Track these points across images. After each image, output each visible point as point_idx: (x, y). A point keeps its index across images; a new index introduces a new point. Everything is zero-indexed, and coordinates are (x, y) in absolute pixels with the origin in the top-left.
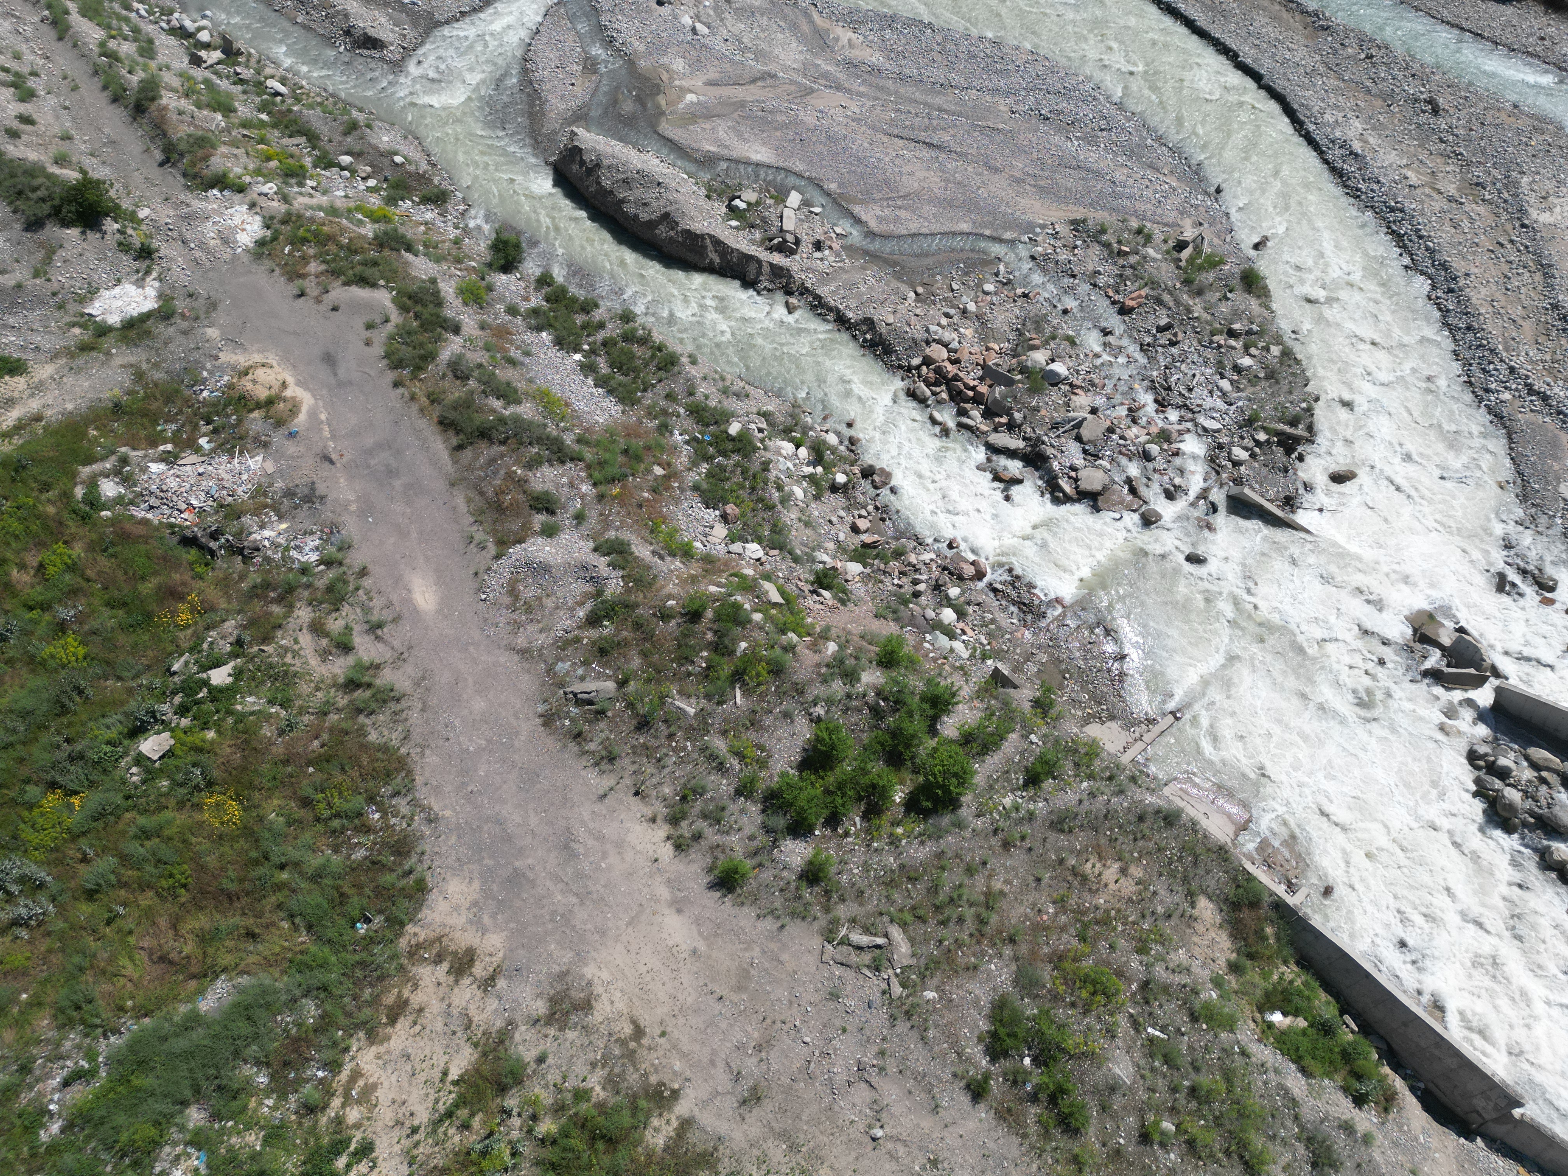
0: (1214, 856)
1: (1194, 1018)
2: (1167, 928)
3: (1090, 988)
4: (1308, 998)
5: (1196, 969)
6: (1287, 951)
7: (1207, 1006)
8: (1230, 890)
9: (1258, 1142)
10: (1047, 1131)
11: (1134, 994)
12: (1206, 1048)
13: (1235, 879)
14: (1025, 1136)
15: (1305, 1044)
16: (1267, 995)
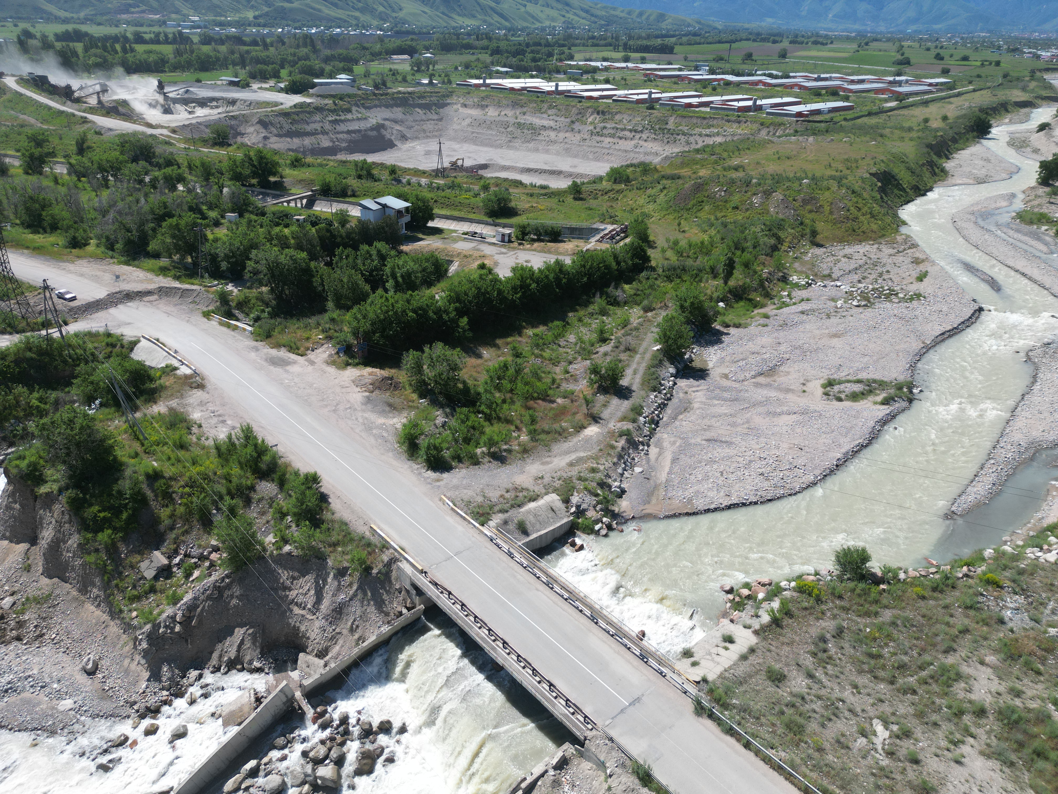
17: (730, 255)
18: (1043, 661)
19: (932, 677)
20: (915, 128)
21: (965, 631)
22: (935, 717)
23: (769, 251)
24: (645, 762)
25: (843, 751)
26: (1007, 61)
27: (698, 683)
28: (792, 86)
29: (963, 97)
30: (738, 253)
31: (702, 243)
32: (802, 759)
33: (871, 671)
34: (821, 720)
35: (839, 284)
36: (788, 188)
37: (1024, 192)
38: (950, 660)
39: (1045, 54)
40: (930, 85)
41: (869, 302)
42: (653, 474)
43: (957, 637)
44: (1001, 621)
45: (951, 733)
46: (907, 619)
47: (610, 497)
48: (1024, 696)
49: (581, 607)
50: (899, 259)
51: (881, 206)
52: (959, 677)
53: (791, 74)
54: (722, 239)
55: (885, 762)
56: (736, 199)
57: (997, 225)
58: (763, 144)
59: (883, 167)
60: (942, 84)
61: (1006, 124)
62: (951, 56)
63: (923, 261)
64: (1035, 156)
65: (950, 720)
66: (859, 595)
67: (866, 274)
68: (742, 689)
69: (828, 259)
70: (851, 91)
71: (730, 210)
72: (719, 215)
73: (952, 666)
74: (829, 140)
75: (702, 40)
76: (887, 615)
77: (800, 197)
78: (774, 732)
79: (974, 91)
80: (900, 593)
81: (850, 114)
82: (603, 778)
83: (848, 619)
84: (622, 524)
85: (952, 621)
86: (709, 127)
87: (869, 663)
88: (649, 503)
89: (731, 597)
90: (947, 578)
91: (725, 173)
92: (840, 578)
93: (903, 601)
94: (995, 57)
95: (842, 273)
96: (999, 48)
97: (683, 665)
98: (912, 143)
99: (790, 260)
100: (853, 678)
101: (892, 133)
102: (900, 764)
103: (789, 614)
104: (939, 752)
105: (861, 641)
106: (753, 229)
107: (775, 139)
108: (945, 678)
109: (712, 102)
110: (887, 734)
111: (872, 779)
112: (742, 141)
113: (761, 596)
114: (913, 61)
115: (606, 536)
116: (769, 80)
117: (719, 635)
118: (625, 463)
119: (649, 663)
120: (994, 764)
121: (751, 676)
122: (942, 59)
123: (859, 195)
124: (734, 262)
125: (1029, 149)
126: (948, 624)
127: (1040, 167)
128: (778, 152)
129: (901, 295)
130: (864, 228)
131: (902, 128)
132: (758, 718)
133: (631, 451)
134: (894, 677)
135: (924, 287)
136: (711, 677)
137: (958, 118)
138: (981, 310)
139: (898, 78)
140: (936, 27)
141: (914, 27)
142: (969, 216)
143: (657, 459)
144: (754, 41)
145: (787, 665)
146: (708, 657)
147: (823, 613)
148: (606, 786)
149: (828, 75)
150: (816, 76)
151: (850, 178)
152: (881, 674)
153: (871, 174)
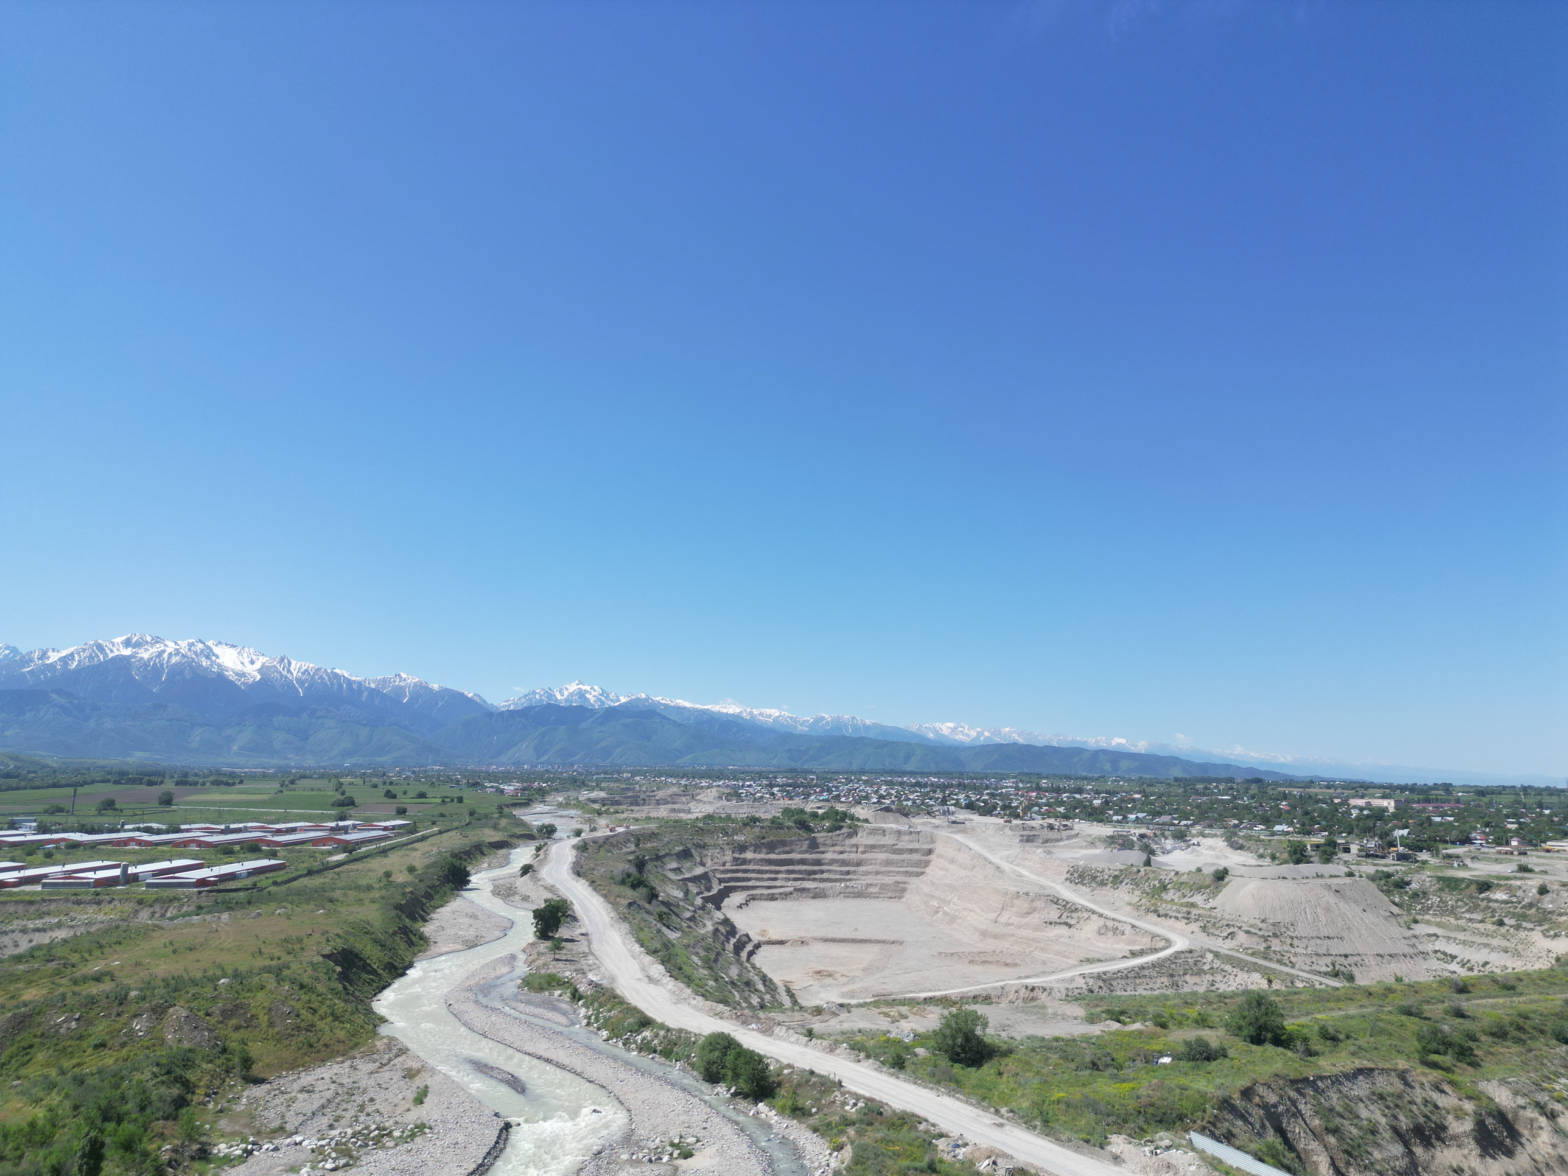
17: (93, 1134)
20: (376, 886)
23: (169, 1110)
26: (470, 796)
28: (186, 843)
29: (430, 841)
30: (110, 1126)
31: (32, 1125)
35: (298, 1139)
36: (195, 997)
37: (524, 951)
39: (509, 788)
40: (386, 829)
41: (351, 1157)
50: (385, 1076)
51: (346, 1001)
53: (183, 827)
54: (76, 1108)
56: (100, 1030)
57: (503, 999)
58: (145, 932)
59: (340, 944)
60: (400, 827)
61: (486, 869)
62: (405, 793)
63: (418, 1071)
64: (525, 905)
67: (339, 1112)
69: (276, 1101)
70: (278, 844)
71: (89, 1051)
72: (66, 1064)
74: (253, 915)
75: (22, 784)
77: (216, 1009)
79: (440, 832)
81: (281, 876)
86: (40, 916)
91: (77, 989)
94: (455, 793)
95: (301, 1118)
96: (458, 782)
98: (375, 906)
99: (210, 1117)
101: (345, 895)
106: (137, 1076)
107: (165, 923)
109: (45, 876)
112: (107, 932)
114: (357, 801)
116: (146, 837)
122: (394, 797)
123: (312, 990)
124: (103, 1144)
125: (517, 898)
127: (535, 918)
128: (171, 943)
129: (397, 1134)
130: (326, 1039)
131: (358, 888)
135: (428, 1112)
137: (428, 867)
138: (507, 1126)
139: (341, 824)
140: (379, 759)
141: (353, 760)
142: (467, 994)
144: (116, 782)
149: (241, 825)
150: (223, 827)
151: (294, 966)
153: (324, 956)
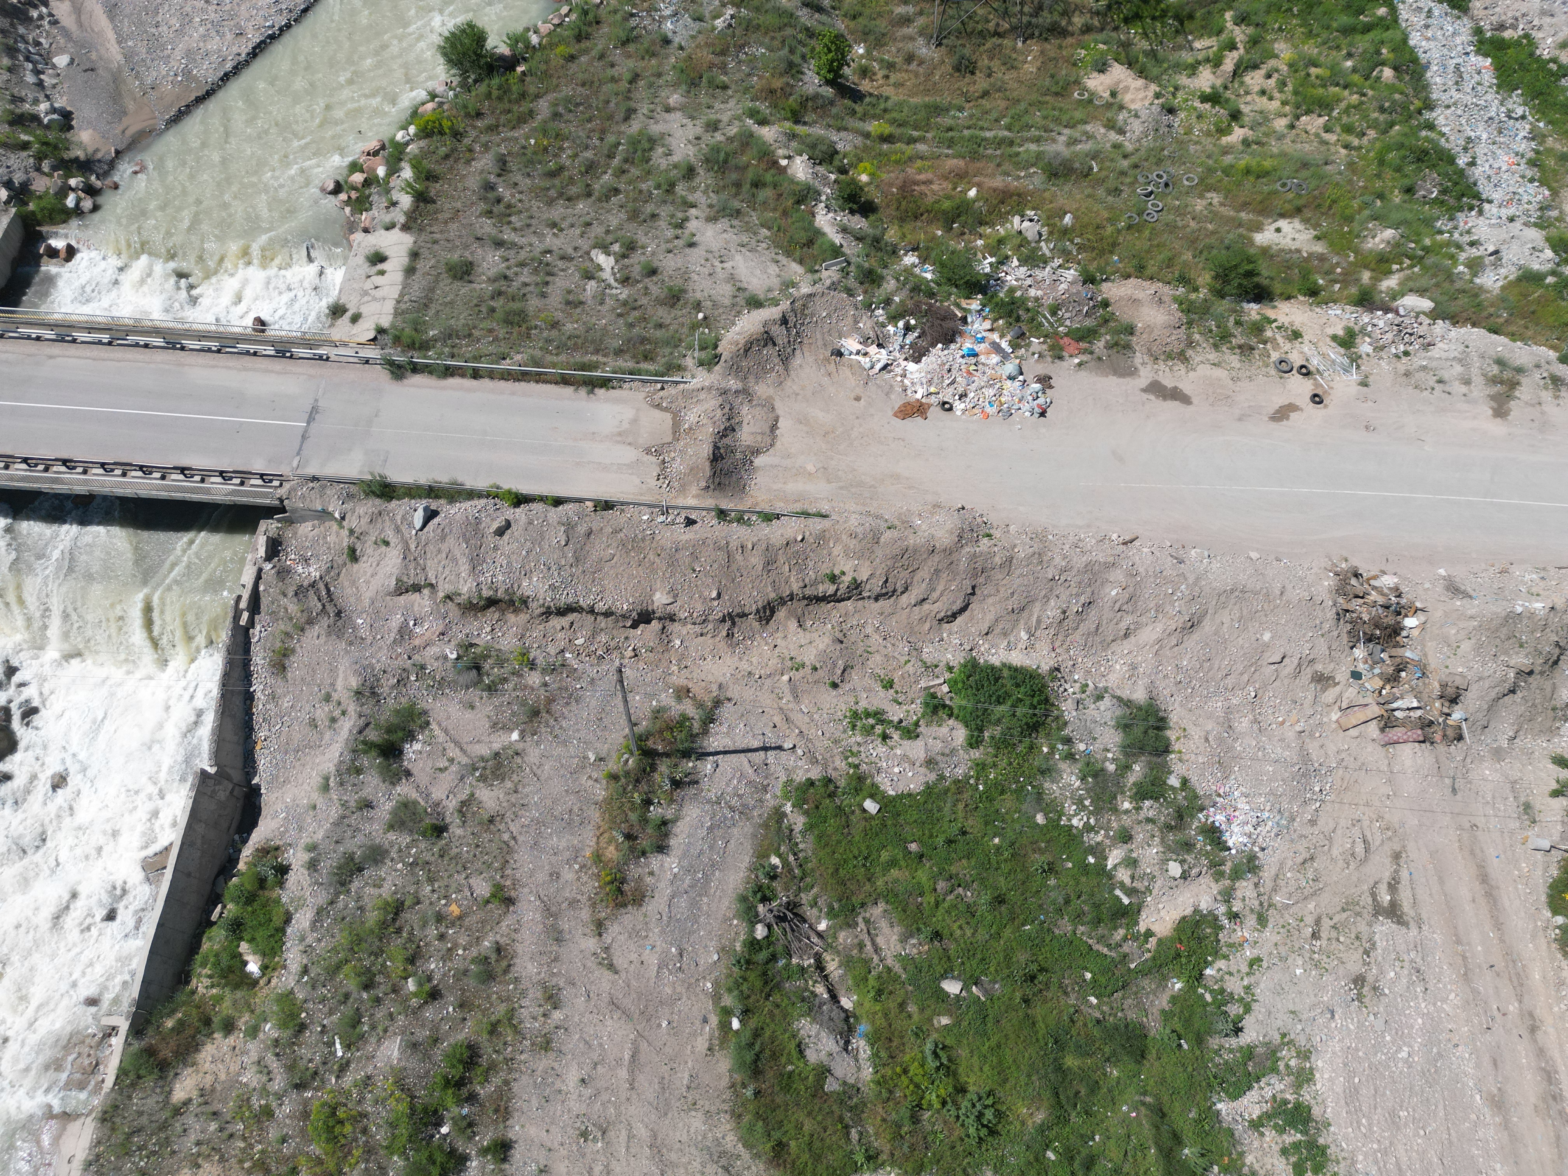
0: (118, 1120)
1: (302, 1027)
2: (228, 1108)
3: (337, 1130)
4: (217, 955)
5: (254, 1056)
6: (181, 997)
7: (282, 1025)
8: (149, 1082)
9: (373, 917)
10: (489, 1069)
11: (316, 1089)
12: (323, 1000)
13: (133, 1085)
14: (506, 1083)
15: (261, 934)
16: (236, 986)
18: (723, 68)
19: (626, 161)
21: (635, 78)
22: (649, 208)
24: (372, 474)
25: (578, 310)
27: (374, 339)
32: (541, 349)
33: (561, 195)
34: (537, 290)
38: (635, 126)
42: (94, 55)
43: (629, 91)
44: (667, 41)
45: (672, 216)
46: (568, 100)
47: (51, 136)
48: (721, 125)
49: (142, 340)
52: (653, 142)
55: (624, 293)
65: (665, 202)
66: (500, 98)
68: (432, 312)
73: (640, 133)
76: (543, 107)
78: (496, 339)
80: (543, 67)
82: (335, 527)
83: (504, 140)
84: (106, 174)
85: (615, 72)
87: (554, 186)
88: (125, 113)
89: (343, 196)
90: (585, 13)
92: (465, 86)
93: (551, 76)
97: (342, 330)
100: (545, 216)
102: (640, 286)
103: (431, 177)
104: (670, 246)
105: (531, 162)
108: (639, 153)
110: (612, 259)
111: (621, 321)
113: (381, 171)
115: (96, 208)
117: (360, 260)
118: (28, 59)
119: (295, 355)
120: (723, 224)
121: (432, 290)
126: (613, 79)
132: (470, 335)
133: (21, 30)
134: (588, 185)
136: (386, 322)
143: (80, 24)
145: (466, 247)
146: (366, 299)
147: (470, 150)
148: (346, 532)
152: (573, 190)
